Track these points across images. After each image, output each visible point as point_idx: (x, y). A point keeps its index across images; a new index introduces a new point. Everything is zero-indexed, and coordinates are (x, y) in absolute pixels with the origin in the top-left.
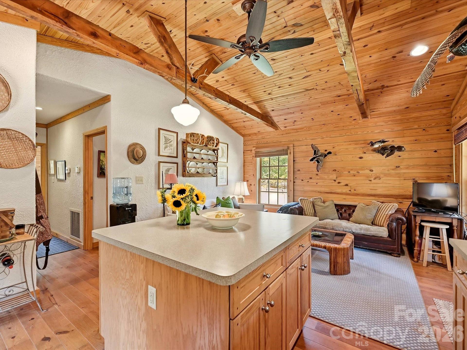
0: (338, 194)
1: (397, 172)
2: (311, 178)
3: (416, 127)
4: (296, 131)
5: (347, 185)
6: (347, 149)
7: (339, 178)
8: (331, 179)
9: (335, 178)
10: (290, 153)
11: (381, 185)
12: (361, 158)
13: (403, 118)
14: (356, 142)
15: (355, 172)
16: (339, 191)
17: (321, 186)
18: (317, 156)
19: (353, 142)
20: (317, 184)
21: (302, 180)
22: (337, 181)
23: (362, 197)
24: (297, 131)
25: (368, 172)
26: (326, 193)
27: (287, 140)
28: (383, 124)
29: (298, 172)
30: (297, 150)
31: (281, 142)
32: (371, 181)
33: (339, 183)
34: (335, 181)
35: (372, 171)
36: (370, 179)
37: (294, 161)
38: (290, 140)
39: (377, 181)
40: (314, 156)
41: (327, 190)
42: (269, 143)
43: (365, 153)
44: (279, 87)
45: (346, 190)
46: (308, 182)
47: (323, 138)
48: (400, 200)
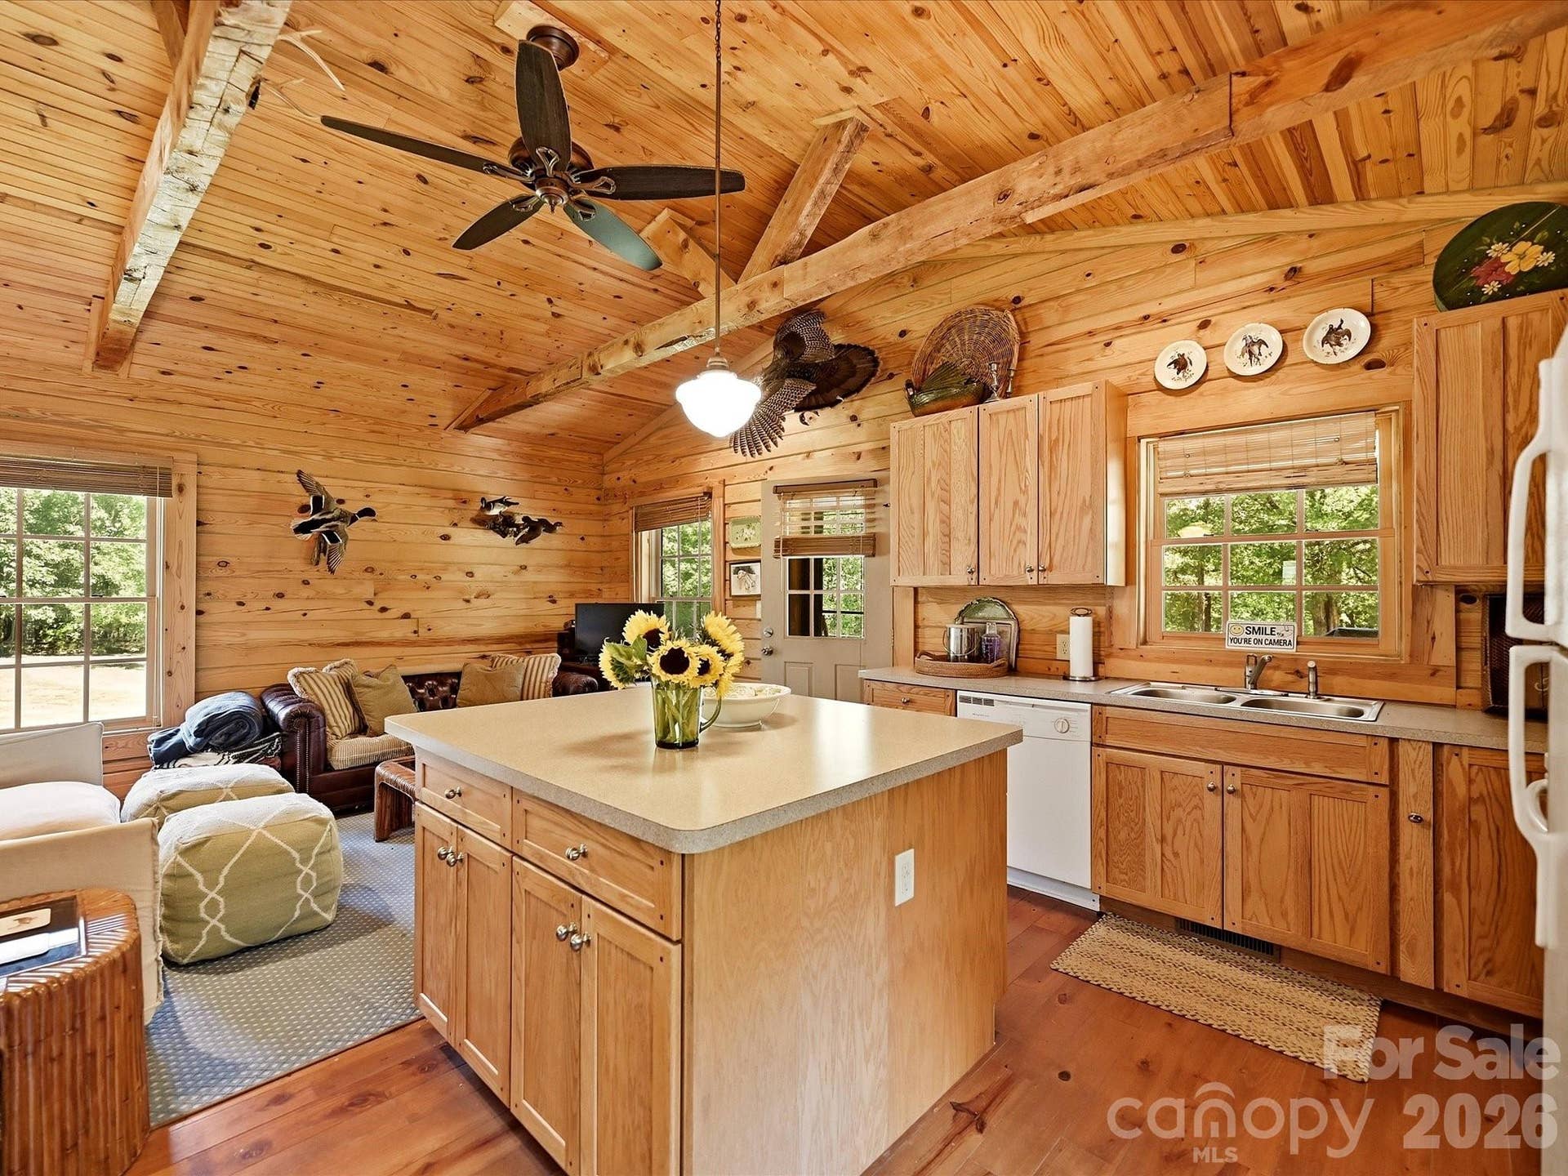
0: (380, 644)
1: (523, 579)
2: (280, 596)
3: (554, 479)
4: (209, 401)
5: (406, 616)
6: (407, 506)
7: (380, 596)
8: (356, 599)
9: (370, 596)
10: (181, 489)
11: (490, 612)
12: (446, 537)
13: (535, 452)
14: (434, 490)
15: (429, 578)
16: (383, 635)
17: (320, 623)
18: (328, 516)
19: (427, 491)
20: (305, 615)
21: (241, 604)
22: (378, 605)
23: (448, 649)
24: (217, 404)
25: (461, 576)
26: (338, 645)
27: (163, 431)
28: (495, 456)
29: (220, 572)
30: (214, 478)
31: (121, 431)
32: (468, 601)
33: (383, 610)
34: (370, 603)
35: (470, 574)
36: (467, 597)
37: (199, 523)
38: (177, 434)
39: (482, 602)
40: (316, 517)
41: (342, 636)
42: (36, 420)
43: (455, 525)
44: (336, 251)
45: (403, 630)
46: (268, 609)
47: (330, 458)
48: (528, 646)
